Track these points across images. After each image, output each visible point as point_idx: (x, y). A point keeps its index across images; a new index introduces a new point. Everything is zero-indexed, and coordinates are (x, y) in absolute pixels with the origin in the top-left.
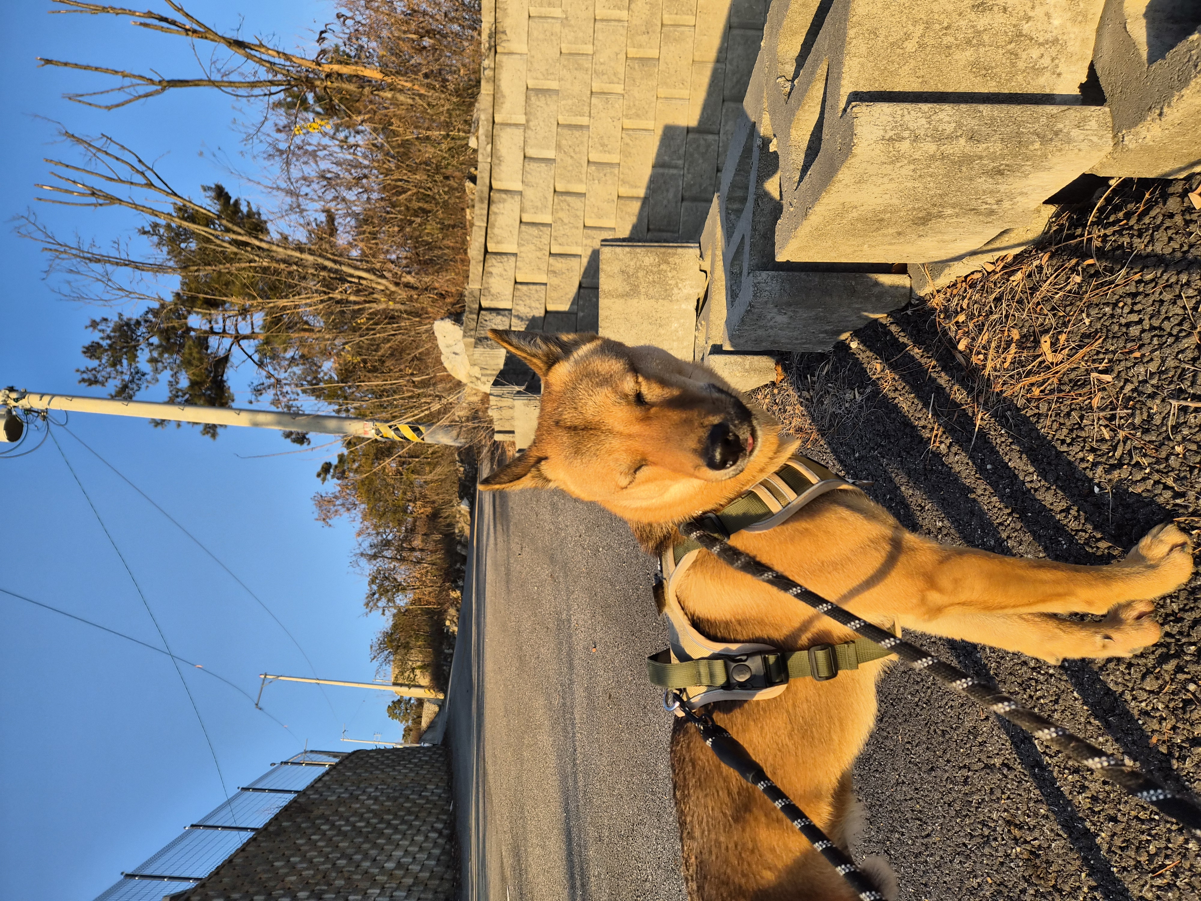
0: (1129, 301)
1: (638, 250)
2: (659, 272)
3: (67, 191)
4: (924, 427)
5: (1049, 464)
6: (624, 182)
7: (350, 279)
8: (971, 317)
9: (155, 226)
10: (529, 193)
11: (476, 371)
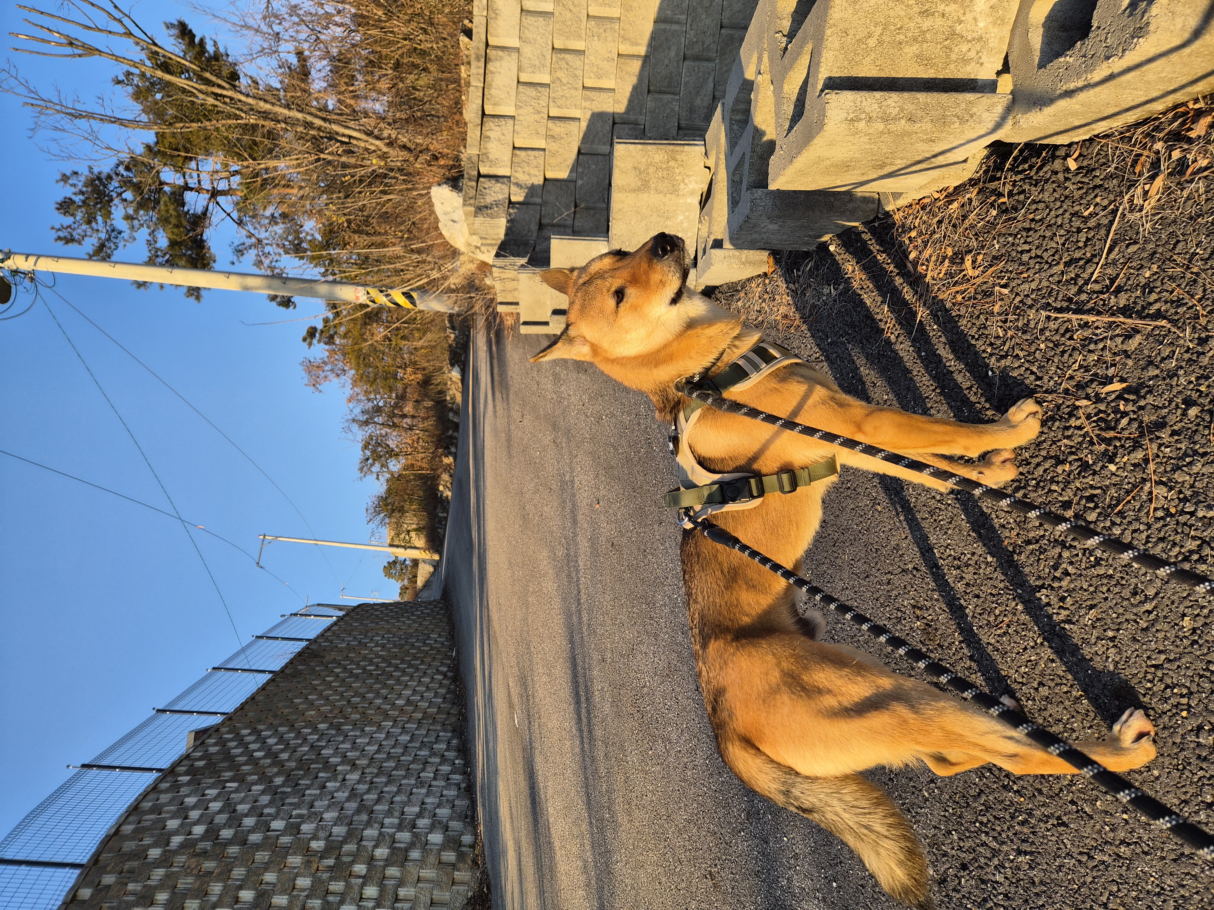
0: (1024, 234)
1: (649, 147)
2: (668, 169)
3: (43, 40)
4: (881, 320)
5: (963, 353)
6: (625, 39)
7: (340, 138)
8: (920, 234)
9: (128, 74)
10: (527, 50)
11: (476, 241)
